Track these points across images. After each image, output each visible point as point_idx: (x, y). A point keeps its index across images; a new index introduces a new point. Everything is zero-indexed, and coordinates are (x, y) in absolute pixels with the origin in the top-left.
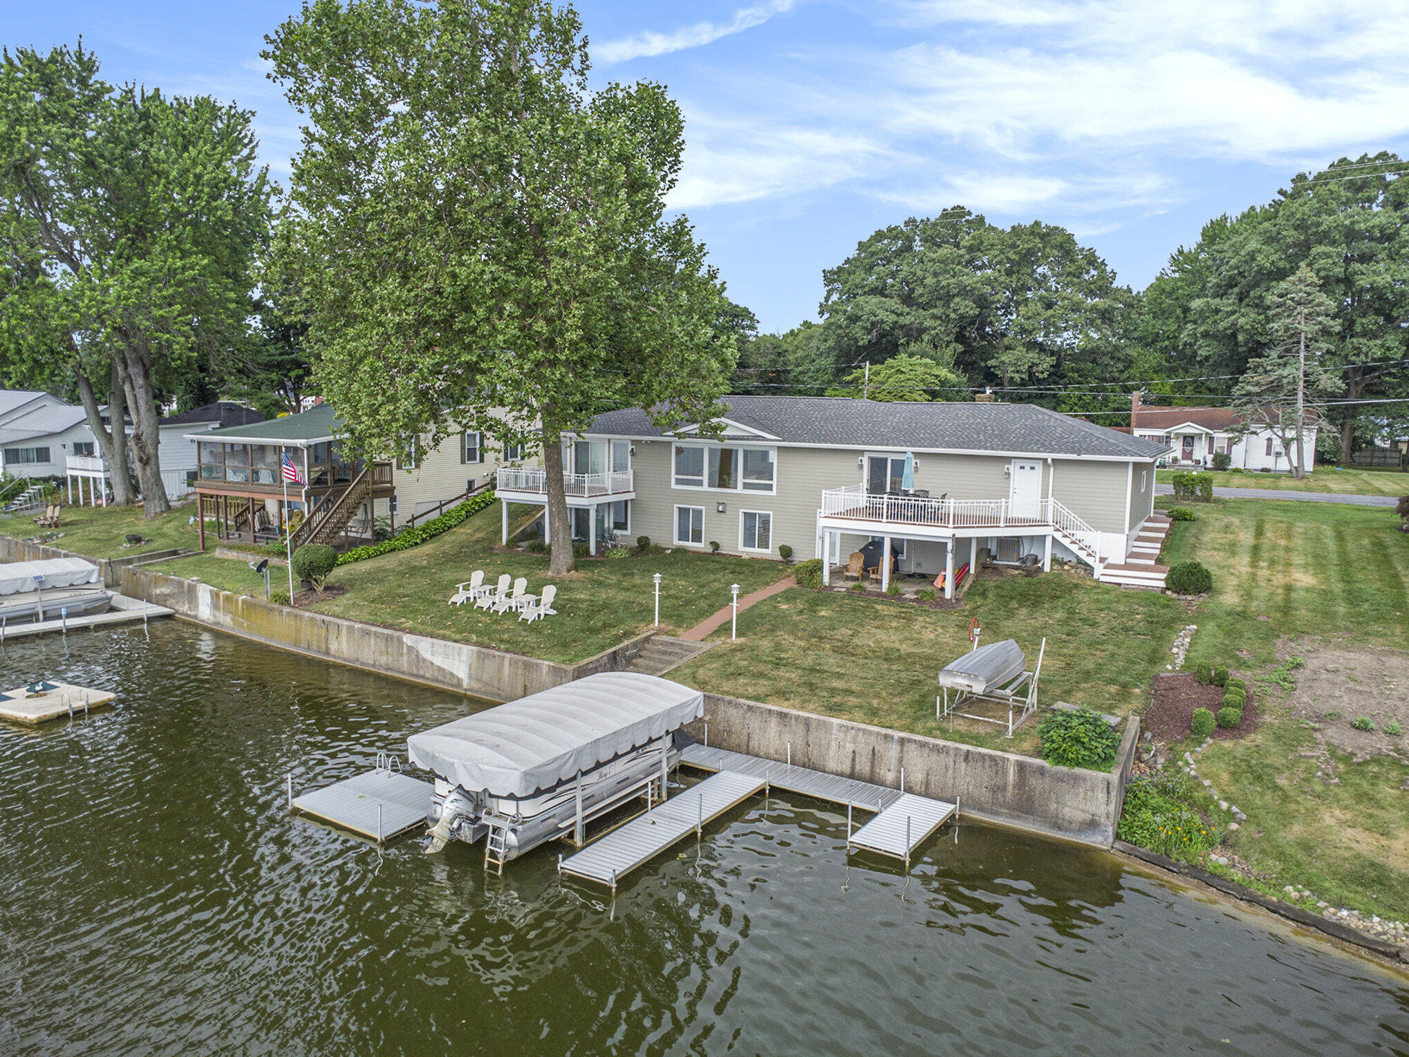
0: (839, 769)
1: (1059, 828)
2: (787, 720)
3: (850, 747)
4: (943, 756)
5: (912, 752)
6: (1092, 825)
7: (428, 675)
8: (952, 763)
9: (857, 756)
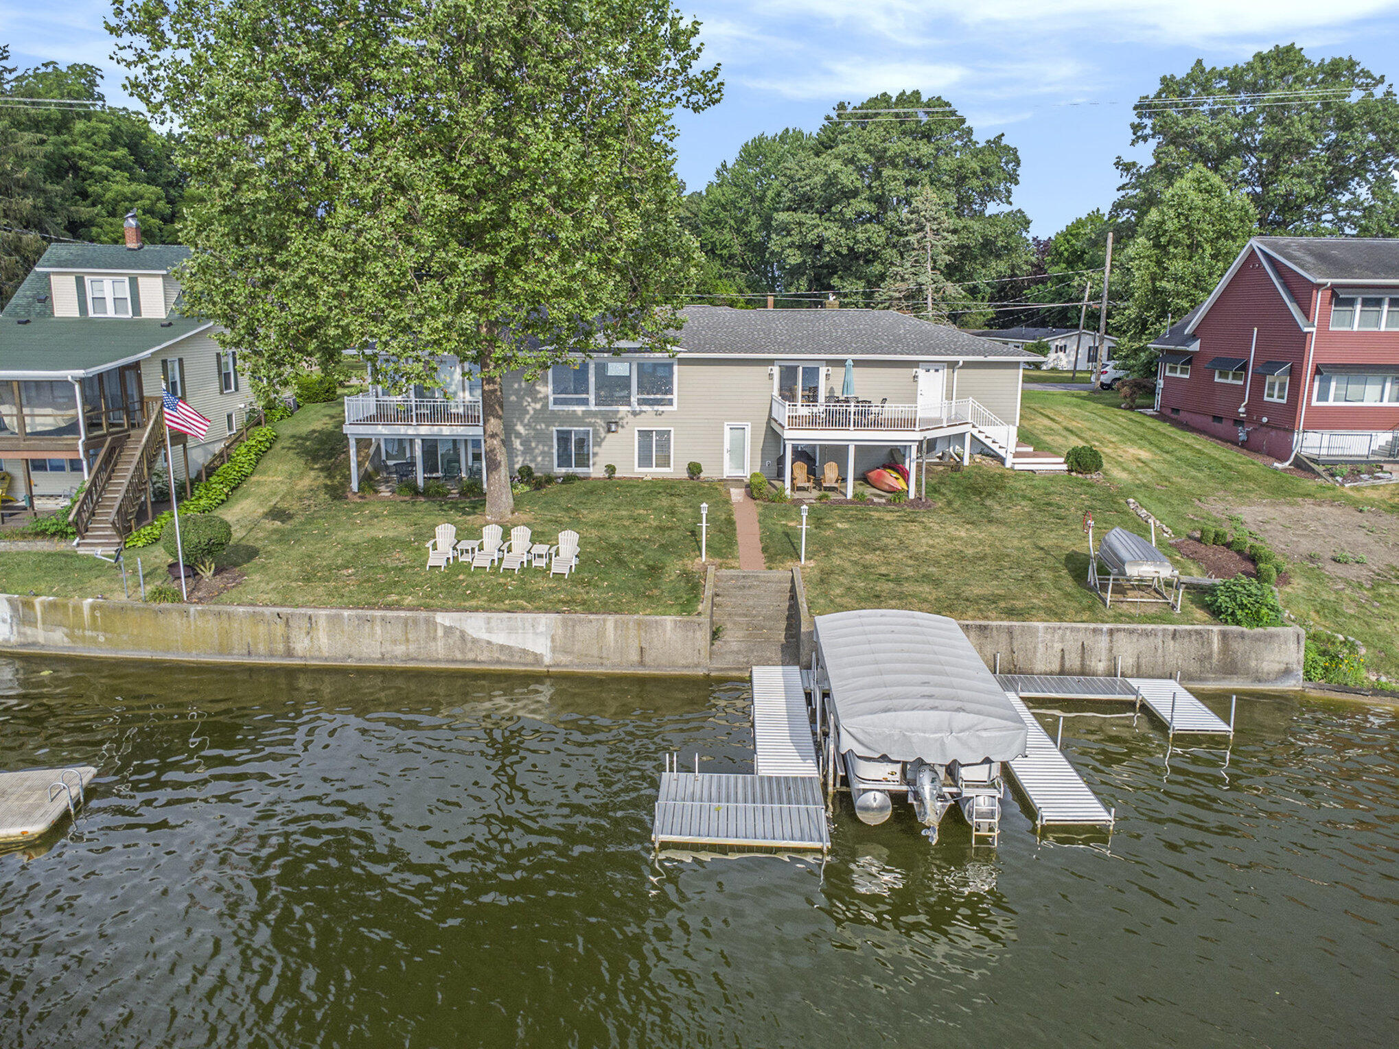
0: (1048, 670)
1: (1260, 681)
2: (988, 632)
3: (1058, 646)
4: (1151, 638)
5: (1121, 638)
6: (1287, 672)
7: (481, 658)
8: (1161, 644)
9: (1066, 653)
